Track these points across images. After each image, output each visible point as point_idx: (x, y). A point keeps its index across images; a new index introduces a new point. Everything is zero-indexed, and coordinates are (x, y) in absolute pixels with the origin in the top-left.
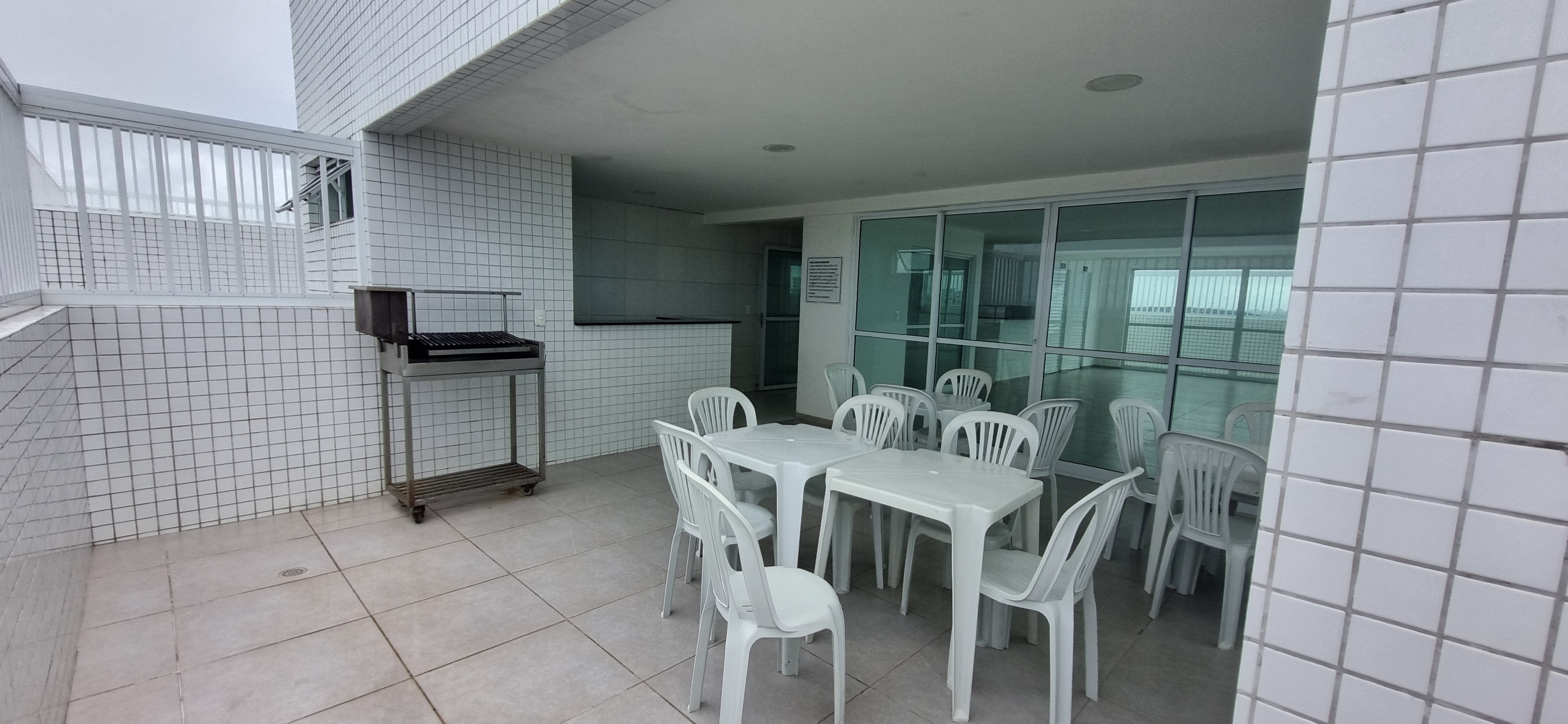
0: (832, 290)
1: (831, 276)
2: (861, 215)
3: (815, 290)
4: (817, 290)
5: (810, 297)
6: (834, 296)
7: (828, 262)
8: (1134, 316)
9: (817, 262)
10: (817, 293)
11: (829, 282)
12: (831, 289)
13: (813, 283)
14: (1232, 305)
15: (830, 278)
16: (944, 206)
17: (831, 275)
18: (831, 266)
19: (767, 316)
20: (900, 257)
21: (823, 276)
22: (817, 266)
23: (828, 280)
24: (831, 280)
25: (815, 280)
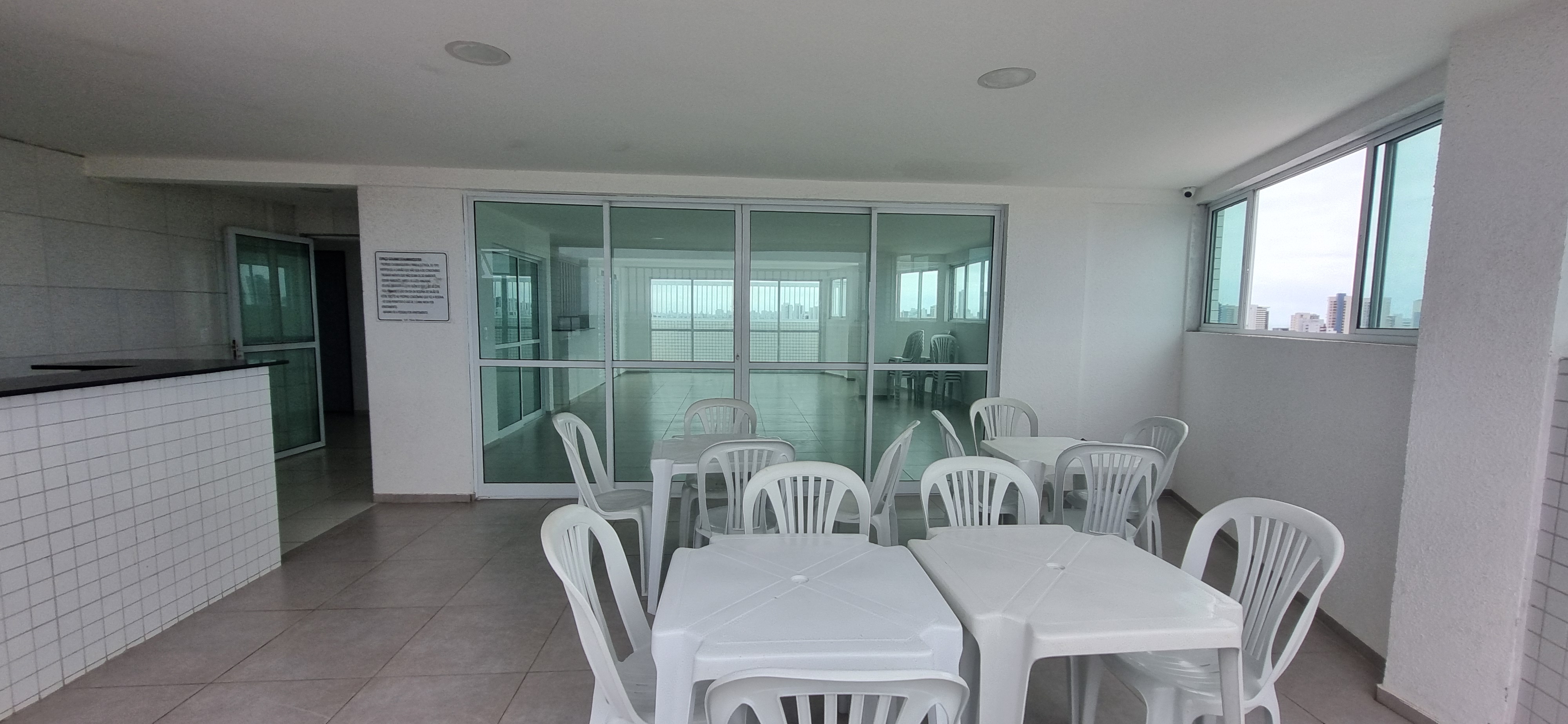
0: (433, 302)
1: (429, 281)
2: (474, 193)
3: (396, 302)
4: (401, 302)
5: (385, 312)
6: (437, 309)
7: (420, 260)
8: (655, 323)
9: (397, 259)
10: (401, 307)
11: (425, 290)
12: (429, 300)
13: (390, 291)
14: (774, 309)
15: (425, 284)
16: (609, 195)
17: (428, 278)
18: (425, 265)
19: (244, 345)
20: (485, 258)
21: (411, 281)
22: (397, 265)
23: (423, 287)
24: (429, 287)
25: (393, 286)
